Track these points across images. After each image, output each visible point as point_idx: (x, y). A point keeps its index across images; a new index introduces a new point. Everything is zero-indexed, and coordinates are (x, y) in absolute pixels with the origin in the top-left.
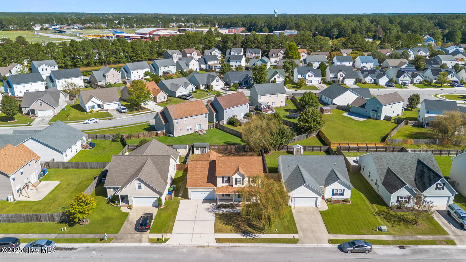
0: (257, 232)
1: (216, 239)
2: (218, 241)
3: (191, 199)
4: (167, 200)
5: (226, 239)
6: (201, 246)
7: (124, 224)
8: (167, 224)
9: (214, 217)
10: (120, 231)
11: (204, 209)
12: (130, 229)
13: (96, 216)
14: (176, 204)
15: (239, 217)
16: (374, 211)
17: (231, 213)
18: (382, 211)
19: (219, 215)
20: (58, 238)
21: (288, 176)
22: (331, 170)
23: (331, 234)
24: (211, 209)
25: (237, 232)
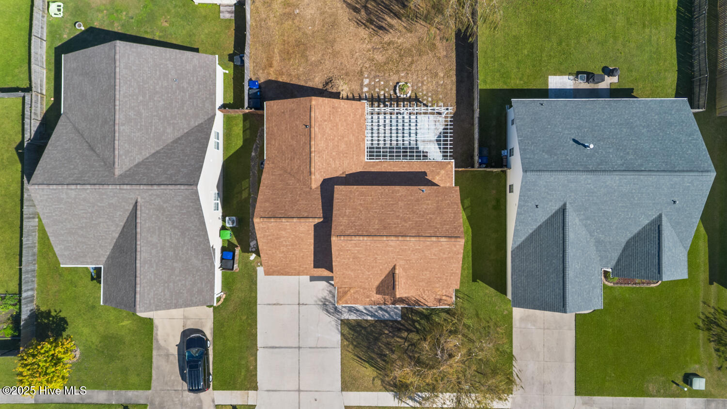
1: (346, 407)
5: (365, 407)
7: (154, 360)
8: (243, 362)
9: (339, 336)
10: (154, 384)
11: (314, 303)
12: (170, 377)
13: (86, 331)
14: (250, 287)
15: (393, 337)
16: (703, 313)
17: (376, 321)
18: (722, 310)
19: (350, 329)
20: (40, 401)
21: (527, 235)
22: (654, 217)
23: (578, 398)
24: (330, 302)
25: (388, 387)
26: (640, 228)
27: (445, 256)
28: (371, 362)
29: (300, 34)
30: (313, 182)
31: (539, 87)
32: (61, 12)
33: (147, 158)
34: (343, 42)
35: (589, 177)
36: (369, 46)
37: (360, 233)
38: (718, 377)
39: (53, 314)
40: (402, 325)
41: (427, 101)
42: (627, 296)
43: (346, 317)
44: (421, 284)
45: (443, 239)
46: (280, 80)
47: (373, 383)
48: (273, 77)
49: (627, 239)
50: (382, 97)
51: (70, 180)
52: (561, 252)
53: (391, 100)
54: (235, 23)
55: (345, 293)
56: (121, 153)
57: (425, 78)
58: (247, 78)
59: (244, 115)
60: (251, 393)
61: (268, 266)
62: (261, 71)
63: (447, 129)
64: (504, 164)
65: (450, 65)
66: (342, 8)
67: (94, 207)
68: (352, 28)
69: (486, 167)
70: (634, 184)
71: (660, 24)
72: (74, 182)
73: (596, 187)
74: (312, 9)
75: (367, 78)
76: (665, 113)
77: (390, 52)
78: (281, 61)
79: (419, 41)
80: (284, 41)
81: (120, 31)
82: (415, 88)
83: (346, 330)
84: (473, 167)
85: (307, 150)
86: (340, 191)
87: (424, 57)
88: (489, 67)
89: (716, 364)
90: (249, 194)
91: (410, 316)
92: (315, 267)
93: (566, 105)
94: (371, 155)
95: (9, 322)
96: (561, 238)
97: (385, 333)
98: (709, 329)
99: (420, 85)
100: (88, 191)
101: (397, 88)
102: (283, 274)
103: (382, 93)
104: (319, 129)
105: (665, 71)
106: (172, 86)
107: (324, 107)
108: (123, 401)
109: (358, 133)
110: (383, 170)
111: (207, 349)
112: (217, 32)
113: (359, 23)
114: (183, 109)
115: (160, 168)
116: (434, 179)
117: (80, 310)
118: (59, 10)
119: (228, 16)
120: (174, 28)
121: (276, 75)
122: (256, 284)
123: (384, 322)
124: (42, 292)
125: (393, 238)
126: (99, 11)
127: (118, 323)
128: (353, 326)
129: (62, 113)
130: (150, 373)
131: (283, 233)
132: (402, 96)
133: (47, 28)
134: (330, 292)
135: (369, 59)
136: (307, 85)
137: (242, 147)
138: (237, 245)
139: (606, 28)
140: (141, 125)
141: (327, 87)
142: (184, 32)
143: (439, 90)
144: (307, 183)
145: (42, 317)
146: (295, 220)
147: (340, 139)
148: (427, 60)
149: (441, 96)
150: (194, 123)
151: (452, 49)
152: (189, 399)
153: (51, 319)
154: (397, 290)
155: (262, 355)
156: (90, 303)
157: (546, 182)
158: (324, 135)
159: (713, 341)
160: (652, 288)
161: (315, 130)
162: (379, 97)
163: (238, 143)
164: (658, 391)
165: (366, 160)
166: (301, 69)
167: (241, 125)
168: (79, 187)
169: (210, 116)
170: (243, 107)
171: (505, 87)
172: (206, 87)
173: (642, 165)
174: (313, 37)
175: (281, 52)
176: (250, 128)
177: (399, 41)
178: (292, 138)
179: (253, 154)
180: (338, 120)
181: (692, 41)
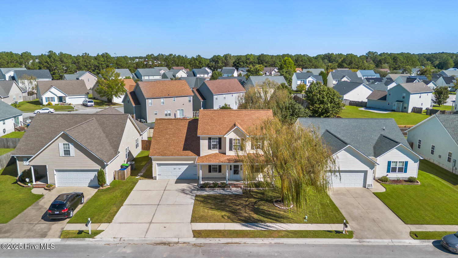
0: (271, 220)
1: (193, 231)
2: (197, 234)
3: (157, 178)
4: (117, 179)
5: (212, 231)
6: (163, 243)
8: (106, 210)
14: (131, 185)
60: (103, 224)
128: (204, 197)
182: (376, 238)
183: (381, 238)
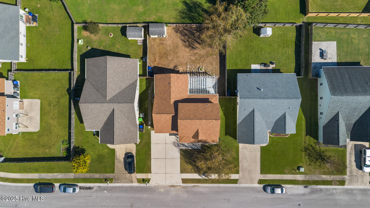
1: (182, 179)
2: (185, 181)
6: (172, 186)
7: (115, 163)
8: (146, 164)
9: (180, 154)
10: (116, 171)
11: (171, 143)
12: (121, 169)
13: (92, 153)
14: (149, 138)
15: (198, 155)
16: (304, 146)
17: (192, 149)
18: (310, 145)
19: (183, 152)
20: (76, 178)
21: (242, 119)
22: (283, 113)
23: (262, 175)
24: (176, 143)
25: (196, 172)
26: (279, 117)
27: (214, 126)
28: (191, 163)
29: (166, 50)
30: (171, 102)
31: (248, 68)
32: (82, 43)
33: (117, 94)
34: (180, 53)
35: (261, 100)
36: (189, 54)
37: (187, 118)
38: (309, 167)
39: (80, 147)
40: (201, 150)
41: (210, 73)
42: (278, 140)
43: (182, 148)
44: (207, 135)
45: (214, 120)
46: (159, 66)
47: (191, 171)
48: (156, 65)
49: (275, 120)
50: (194, 72)
51: (92, 102)
52: (253, 125)
53: (197, 73)
54: (143, 46)
55: (182, 139)
56: (109, 92)
57: (209, 65)
58: (147, 66)
59: (146, 78)
60: (149, 174)
61: (156, 130)
62: (152, 63)
63: (216, 84)
64: (236, 95)
65: (217, 61)
66: (180, 41)
67: (99, 110)
68: (184, 48)
69: (230, 96)
70: (276, 102)
71: (289, 47)
72: (93, 102)
73: (264, 103)
74: (170, 41)
75: (189, 65)
76: (288, 78)
77: (197, 56)
78: (159, 59)
79: (207, 53)
80: (160, 52)
81: (103, 49)
82: (205, 69)
83: (182, 152)
84: (225, 96)
85: (169, 91)
86: (180, 105)
87: (209, 58)
88: (231, 62)
89: (308, 163)
90: (148, 106)
91: (204, 147)
92: (172, 130)
93: (255, 76)
94: (190, 92)
95: (65, 150)
96: (253, 120)
97: (195, 153)
98: (306, 151)
99: (207, 68)
100: (98, 105)
101: (199, 69)
102: (161, 133)
103: (194, 70)
104: (173, 84)
105: (291, 63)
106: (124, 70)
107: (175, 77)
108: (105, 177)
109: (186, 85)
110: (195, 98)
111: (134, 159)
112: (136, 50)
113: (186, 46)
114: (127, 78)
115: (121, 97)
116: (211, 100)
117: (90, 146)
118: (82, 42)
119: (140, 44)
120: (122, 48)
121: (157, 64)
122: (150, 137)
123: (195, 149)
124: (76, 140)
125: (198, 120)
126: (95, 42)
127: (103, 150)
128: (184, 151)
129: (86, 78)
130: (114, 168)
131: (162, 119)
132: (201, 72)
133: (77, 48)
134: (176, 139)
135: (189, 59)
136: (168, 68)
137: (145, 89)
138: (144, 123)
139: (271, 48)
140: (114, 83)
141: (175, 69)
142: (125, 49)
143: (214, 69)
144: (169, 102)
145: (77, 148)
146: (166, 114)
147: (180, 87)
148: (210, 59)
149: (214, 72)
150: (131, 82)
151: (218, 55)
152: (128, 177)
153: (80, 149)
154: (199, 137)
155: (153, 161)
156: (93, 143)
157: (247, 102)
158: (175, 86)
159: (307, 155)
160: (287, 137)
161: (172, 84)
162: (193, 72)
163: (144, 88)
164: (289, 172)
165: (189, 94)
166: (166, 62)
167: (145, 82)
168: (95, 104)
169: (136, 80)
170: (146, 76)
171: (236, 68)
172: (135, 70)
173: (278, 96)
174: (170, 51)
175: (159, 56)
176: (148, 83)
177: (200, 53)
178: (164, 87)
179: (149, 92)
180: (179, 81)
181: (300, 53)
182: (245, 184)
183: (247, 184)
